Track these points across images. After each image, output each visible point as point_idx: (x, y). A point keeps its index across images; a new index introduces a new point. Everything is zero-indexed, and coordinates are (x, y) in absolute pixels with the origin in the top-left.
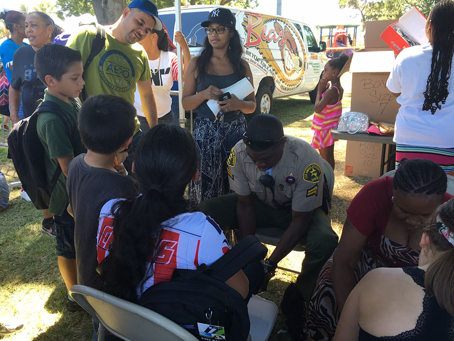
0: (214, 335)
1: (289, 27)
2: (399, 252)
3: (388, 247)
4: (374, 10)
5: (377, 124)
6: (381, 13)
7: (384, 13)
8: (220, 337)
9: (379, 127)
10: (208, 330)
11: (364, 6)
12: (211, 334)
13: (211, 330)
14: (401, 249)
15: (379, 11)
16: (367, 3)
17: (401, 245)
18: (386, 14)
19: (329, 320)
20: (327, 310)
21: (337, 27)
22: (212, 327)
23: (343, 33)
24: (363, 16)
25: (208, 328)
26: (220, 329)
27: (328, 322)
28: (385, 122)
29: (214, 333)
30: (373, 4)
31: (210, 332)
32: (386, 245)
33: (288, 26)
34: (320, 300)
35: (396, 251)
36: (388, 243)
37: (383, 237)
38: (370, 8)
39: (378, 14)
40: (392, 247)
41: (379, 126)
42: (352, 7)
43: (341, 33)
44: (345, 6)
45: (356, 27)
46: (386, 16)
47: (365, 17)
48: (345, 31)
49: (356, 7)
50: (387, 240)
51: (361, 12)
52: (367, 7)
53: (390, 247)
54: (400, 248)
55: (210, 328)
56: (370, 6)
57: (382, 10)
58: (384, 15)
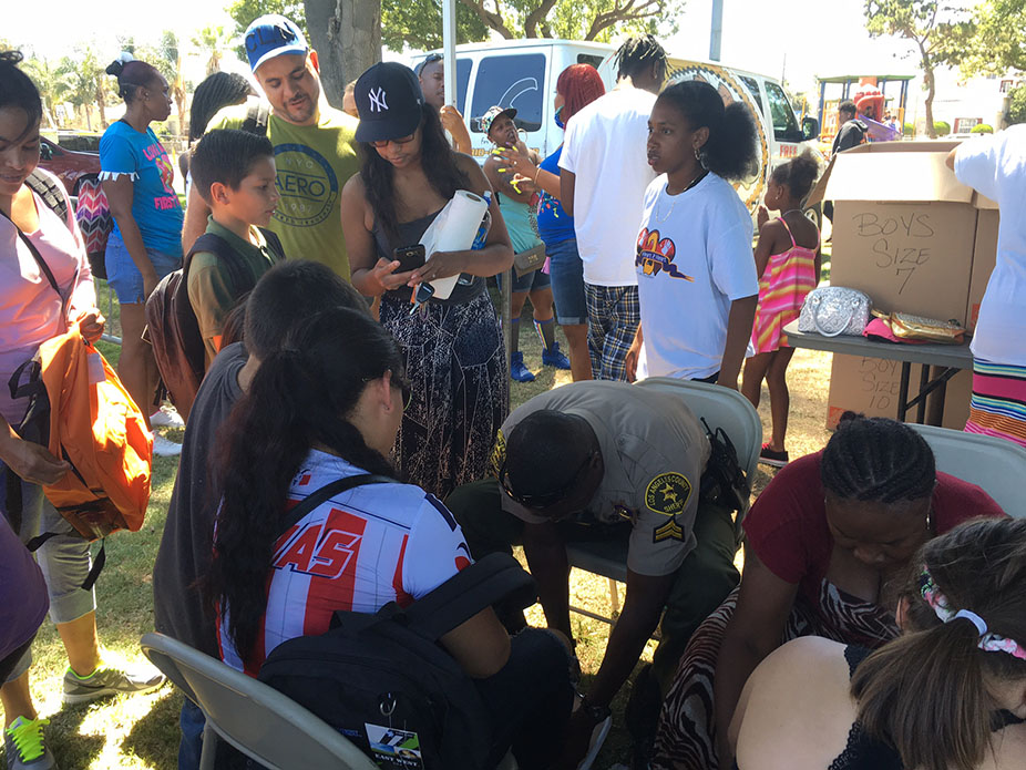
0: (400, 749)
1: (730, 85)
2: (860, 617)
3: (836, 603)
4: (952, 41)
5: (887, 317)
6: (968, 48)
7: (975, 48)
8: (411, 753)
9: (891, 323)
10: (386, 739)
11: (927, 31)
12: (392, 747)
13: (391, 738)
14: (862, 610)
15: (964, 44)
16: (935, 25)
17: (864, 602)
18: (982, 49)
19: (698, 746)
20: (694, 723)
21: (860, 81)
22: (394, 732)
23: (875, 93)
24: (925, 55)
25: (387, 735)
26: (408, 738)
27: (697, 751)
28: (905, 312)
29: (398, 744)
30: (950, 28)
31: (391, 743)
32: (831, 601)
33: (726, 84)
34: (682, 703)
35: (854, 616)
36: (836, 597)
37: (824, 583)
38: (941, 36)
39: (963, 51)
40: (843, 604)
41: (890, 321)
42: (898, 34)
43: (868, 94)
44: (881, 32)
45: (905, 80)
46: (979, 55)
47: (930, 57)
48: (880, 89)
49: (909, 34)
50: (832, 590)
51: (921, 45)
52: (934, 34)
53: (839, 605)
54: (860, 607)
55: (391, 734)
56: (942, 31)
57: (972, 41)
58: (975, 54)
